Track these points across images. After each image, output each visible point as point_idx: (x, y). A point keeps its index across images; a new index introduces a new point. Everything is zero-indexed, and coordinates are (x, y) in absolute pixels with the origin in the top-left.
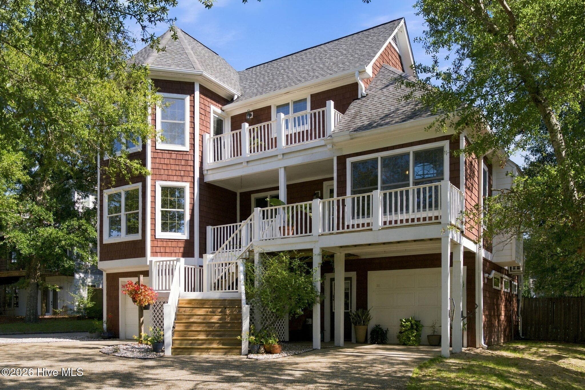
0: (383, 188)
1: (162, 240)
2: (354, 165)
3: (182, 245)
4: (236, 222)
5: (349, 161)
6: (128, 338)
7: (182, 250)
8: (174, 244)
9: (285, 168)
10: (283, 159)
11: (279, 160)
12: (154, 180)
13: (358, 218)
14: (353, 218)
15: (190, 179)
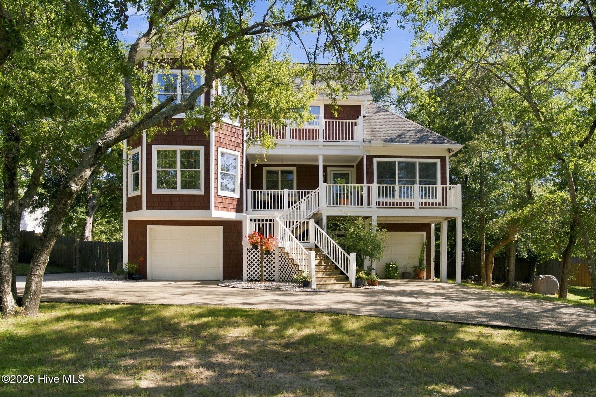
0: (420, 183)
1: (222, 197)
2: (379, 163)
3: (235, 202)
4: (278, 189)
5: (375, 160)
6: (154, 278)
7: (235, 207)
8: (230, 201)
9: (323, 155)
10: (322, 149)
11: (320, 149)
12: (217, 147)
13: (404, 198)
14: (400, 197)
15: (240, 150)
